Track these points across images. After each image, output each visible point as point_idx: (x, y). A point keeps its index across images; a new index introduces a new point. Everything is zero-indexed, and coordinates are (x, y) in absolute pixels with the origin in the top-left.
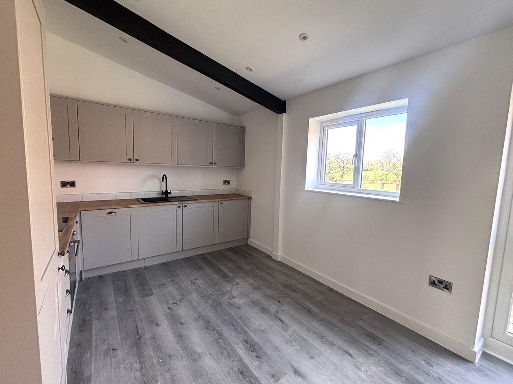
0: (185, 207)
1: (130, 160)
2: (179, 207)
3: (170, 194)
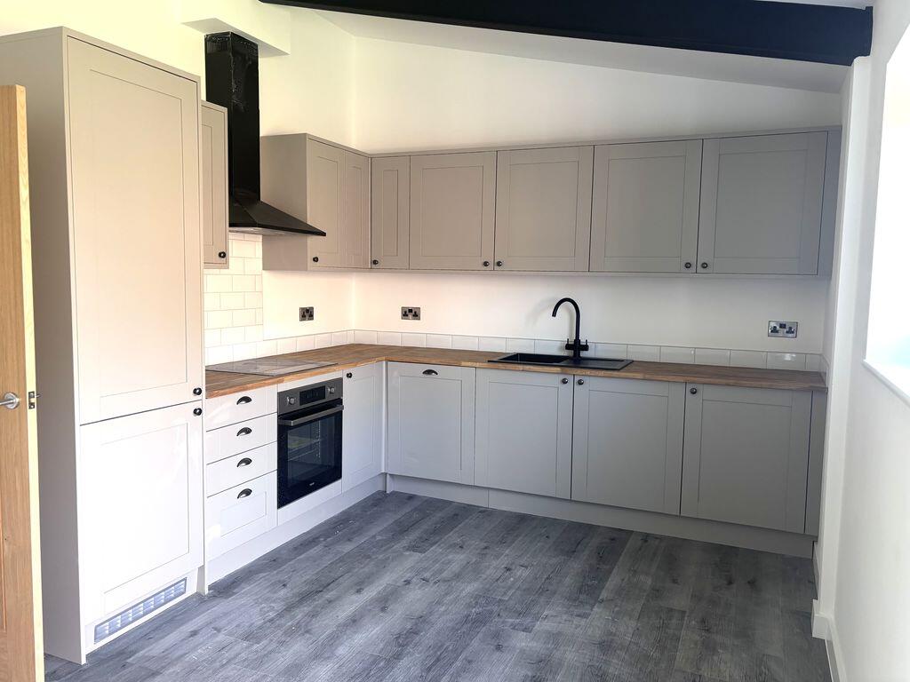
0: (580, 383)
1: (486, 264)
2: (564, 382)
3: (586, 348)
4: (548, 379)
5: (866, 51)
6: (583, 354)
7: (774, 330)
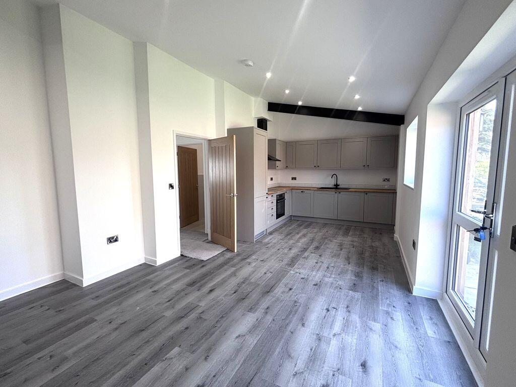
0: (339, 193)
1: (315, 167)
2: (336, 193)
3: (339, 185)
4: (332, 192)
5: (403, 123)
6: (338, 187)
7: (384, 180)
